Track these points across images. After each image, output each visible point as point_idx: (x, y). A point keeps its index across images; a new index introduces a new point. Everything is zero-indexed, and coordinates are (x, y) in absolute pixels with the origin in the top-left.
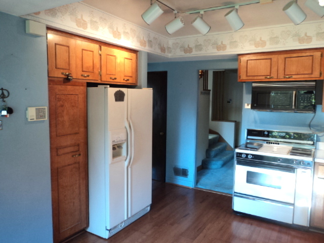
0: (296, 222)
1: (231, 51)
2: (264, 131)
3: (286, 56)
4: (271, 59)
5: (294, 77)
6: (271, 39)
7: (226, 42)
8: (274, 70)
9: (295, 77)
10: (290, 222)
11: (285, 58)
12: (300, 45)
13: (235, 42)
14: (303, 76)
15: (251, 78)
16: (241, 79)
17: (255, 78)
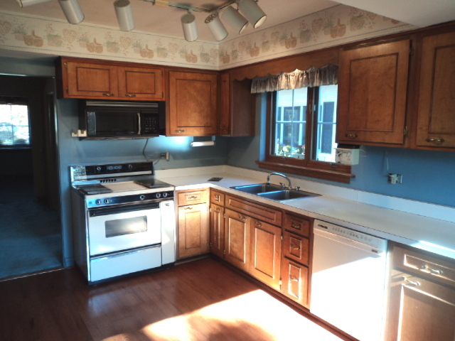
0: (165, 262)
1: (50, 49)
2: (96, 167)
3: (126, 69)
4: (109, 70)
5: (137, 95)
6: (109, 44)
7: (41, 33)
8: (114, 84)
9: (138, 97)
10: (159, 265)
11: (126, 72)
12: (141, 58)
13: (56, 36)
14: (146, 96)
15: (84, 93)
16: (70, 93)
17: (91, 94)
